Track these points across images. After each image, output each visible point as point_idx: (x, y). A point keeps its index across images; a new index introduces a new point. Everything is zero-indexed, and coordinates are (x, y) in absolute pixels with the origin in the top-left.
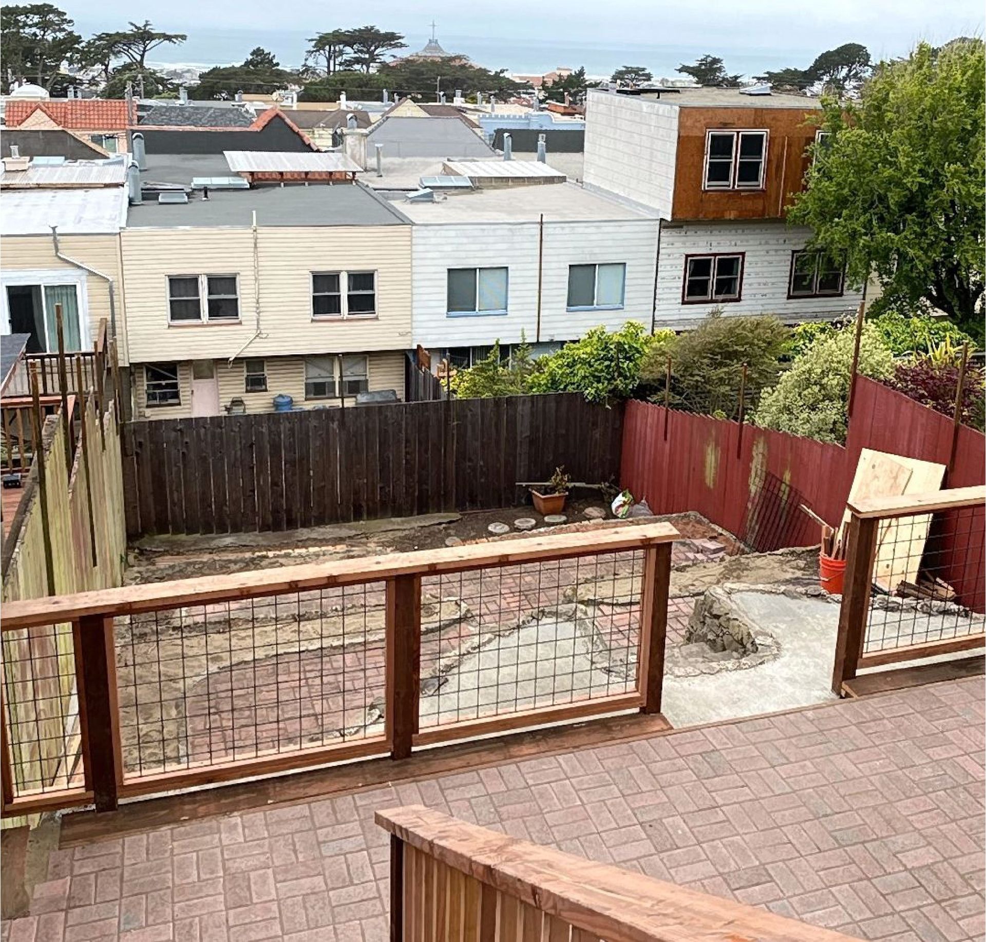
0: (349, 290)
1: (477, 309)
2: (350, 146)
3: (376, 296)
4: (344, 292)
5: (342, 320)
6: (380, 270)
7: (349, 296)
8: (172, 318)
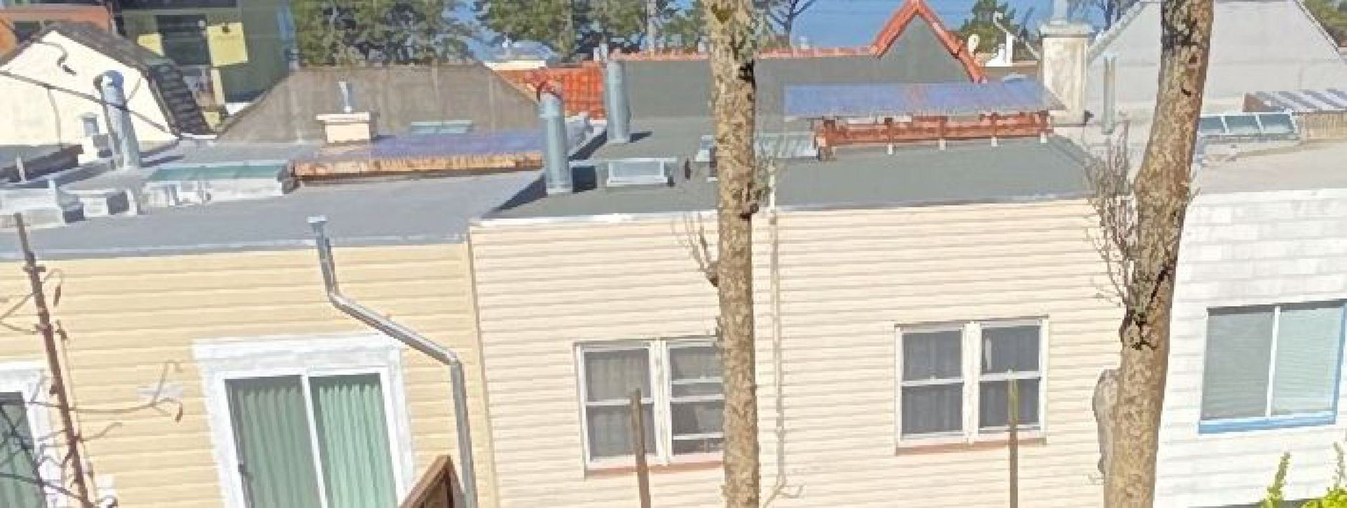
0: (984, 370)
1: (1268, 411)
2: (1054, 63)
3: (1043, 386)
4: (971, 375)
5: (965, 447)
6: (1053, 316)
7: (984, 387)
8: (594, 454)
